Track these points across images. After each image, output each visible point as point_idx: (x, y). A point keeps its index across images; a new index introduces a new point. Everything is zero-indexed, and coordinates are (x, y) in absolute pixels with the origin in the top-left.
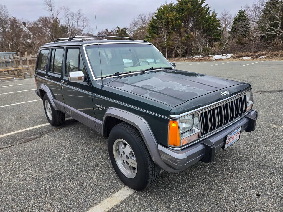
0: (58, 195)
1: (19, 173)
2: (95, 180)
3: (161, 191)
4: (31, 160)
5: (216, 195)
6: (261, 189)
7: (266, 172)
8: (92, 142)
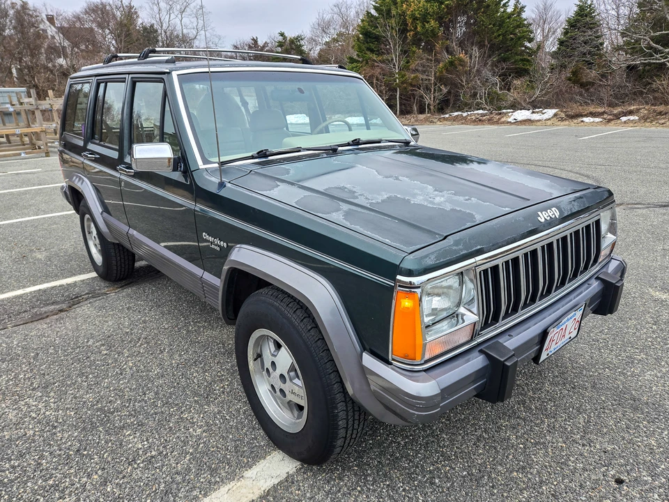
0: (100, 472)
1: (4, 405)
2: (199, 431)
3: (369, 465)
4: (38, 370)
5: (512, 479)
6: (626, 465)
7: (639, 418)
8: (199, 327)
